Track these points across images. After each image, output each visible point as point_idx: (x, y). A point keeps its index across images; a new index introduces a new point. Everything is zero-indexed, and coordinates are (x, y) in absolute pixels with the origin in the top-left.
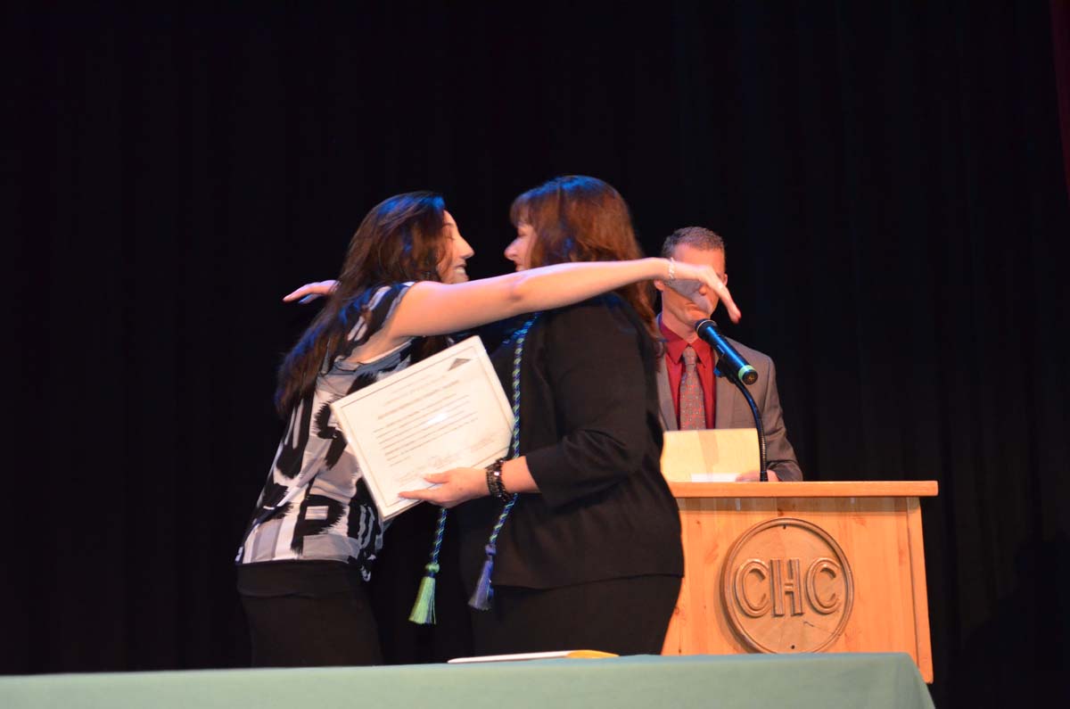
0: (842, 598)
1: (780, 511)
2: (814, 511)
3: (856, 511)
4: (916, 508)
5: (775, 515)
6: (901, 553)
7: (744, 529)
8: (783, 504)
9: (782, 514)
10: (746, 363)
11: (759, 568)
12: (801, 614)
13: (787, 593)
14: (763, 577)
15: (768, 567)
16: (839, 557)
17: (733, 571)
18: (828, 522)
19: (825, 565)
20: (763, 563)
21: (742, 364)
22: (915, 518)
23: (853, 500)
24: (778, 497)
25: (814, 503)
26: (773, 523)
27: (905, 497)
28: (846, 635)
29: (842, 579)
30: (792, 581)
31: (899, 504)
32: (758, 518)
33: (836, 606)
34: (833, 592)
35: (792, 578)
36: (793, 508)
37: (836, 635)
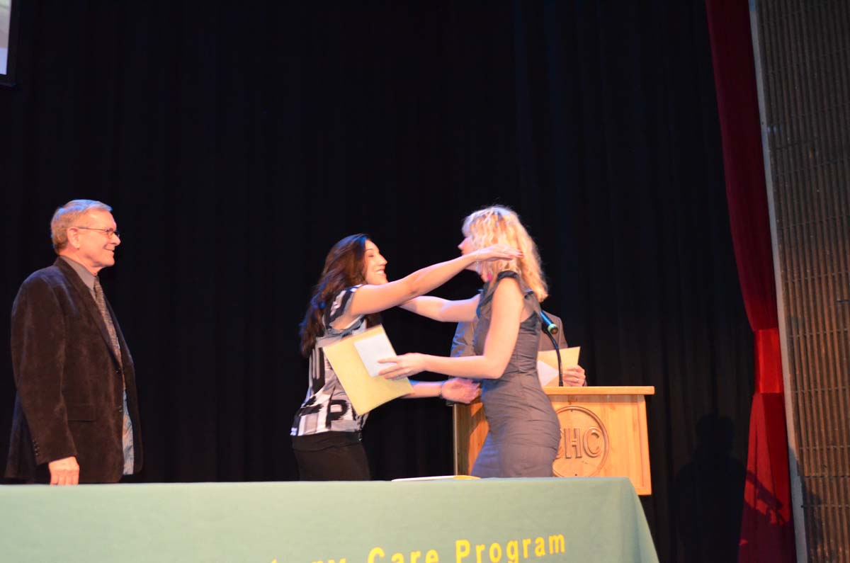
0: (602, 449)
1: (570, 402)
2: (589, 402)
3: (610, 402)
4: (642, 401)
5: (566, 404)
6: (634, 426)
8: (571, 398)
9: (570, 404)
10: (552, 323)
12: (581, 457)
13: (573, 446)
15: (563, 432)
16: (601, 427)
18: (596, 408)
19: (594, 431)
21: (549, 323)
22: (642, 405)
23: (608, 397)
24: (569, 395)
25: (588, 398)
26: (566, 409)
27: (637, 395)
28: (605, 468)
29: (603, 439)
30: (576, 440)
31: (633, 398)
32: (558, 406)
33: (599, 453)
34: (597, 446)
35: (575, 438)
36: (577, 401)
37: (599, 469)
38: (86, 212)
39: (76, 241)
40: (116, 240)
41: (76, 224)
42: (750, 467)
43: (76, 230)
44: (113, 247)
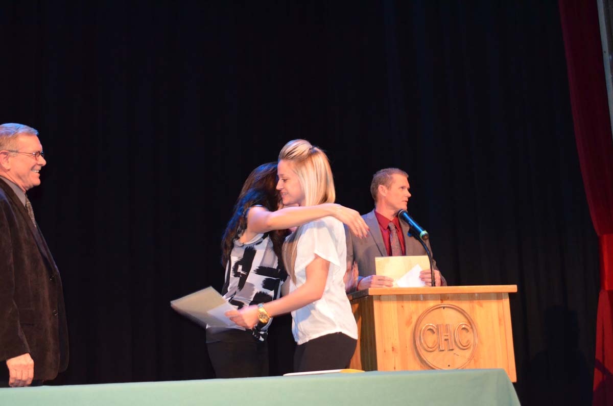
0: (472, 341)
1: (442, 300)
2: (458, 300)
3: (478, 300)
4: (507, 298)
5: (439, 302)
6: (500, 320)
7: (424, 310)
8: (443, 297)
9: (442, 302)
11: (432, 328)
12: (452, 350)
13: (446, 340)
14: (434, 333)
15: (436, 327)
16: (470, 322)
17: (420, 329)
18: (465, 305)
19: (464, 326)
20: (434, 326)
21: (421, 230)
22: (506, 303)
23: (476, 295)
24: (441, 294)
25: (458, 297)
26: (439, 306)
27: (501, 293)
28: (474, 359)
29: (472, 334)
30: (448, 334)
31: (499, 296)
32: (431, 304)
33: (469, 346)
34: (467, 339)
35: (448, 332)
36: (448, 299)
37: (470, 360)
38: (15, 136)
39: (6, 163)
40: (42, 161)
41: (8, 147)
42: (598, 356)
43: (5, 153)
44: (39, 168)
